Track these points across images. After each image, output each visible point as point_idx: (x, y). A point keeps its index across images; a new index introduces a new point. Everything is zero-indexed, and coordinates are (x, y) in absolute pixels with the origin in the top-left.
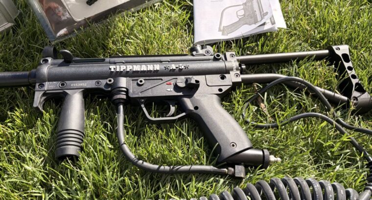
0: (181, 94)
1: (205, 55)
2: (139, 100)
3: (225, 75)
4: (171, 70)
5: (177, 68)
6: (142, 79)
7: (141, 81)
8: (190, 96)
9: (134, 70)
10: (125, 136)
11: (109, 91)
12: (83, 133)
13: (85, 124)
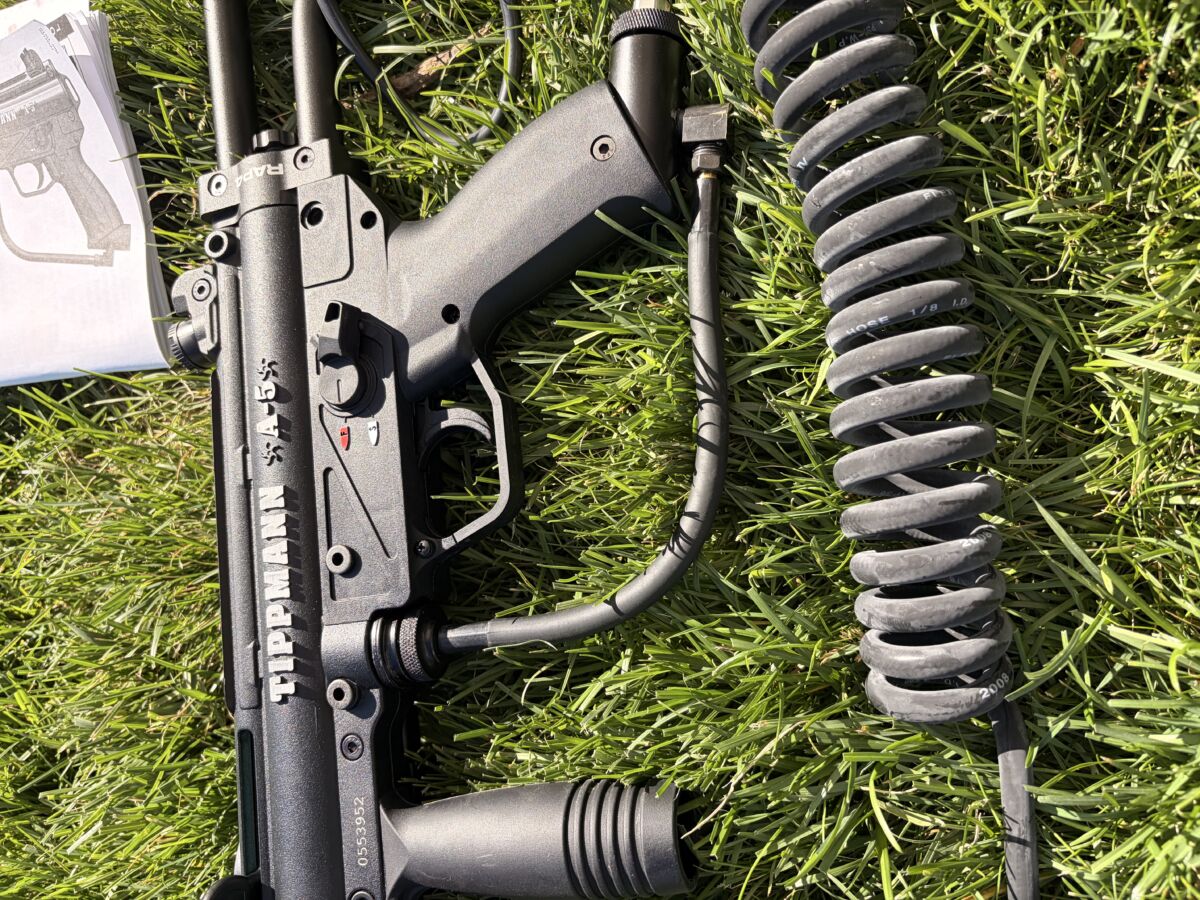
0: (389, 383)
1: (216, 300)
2: (423, 563)
3: (301, 208)
4: (281, 436)
5: (271, 411)
6: (326, 557)
7: (338, 559)
8: (397, 344)
9: (287, 593)
10: (581, 605)
11: (384, 696)
12: (577, 786)
13: (537, 783)
